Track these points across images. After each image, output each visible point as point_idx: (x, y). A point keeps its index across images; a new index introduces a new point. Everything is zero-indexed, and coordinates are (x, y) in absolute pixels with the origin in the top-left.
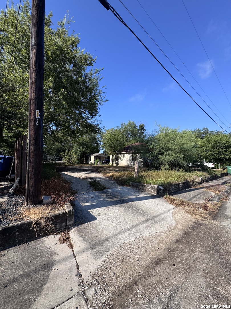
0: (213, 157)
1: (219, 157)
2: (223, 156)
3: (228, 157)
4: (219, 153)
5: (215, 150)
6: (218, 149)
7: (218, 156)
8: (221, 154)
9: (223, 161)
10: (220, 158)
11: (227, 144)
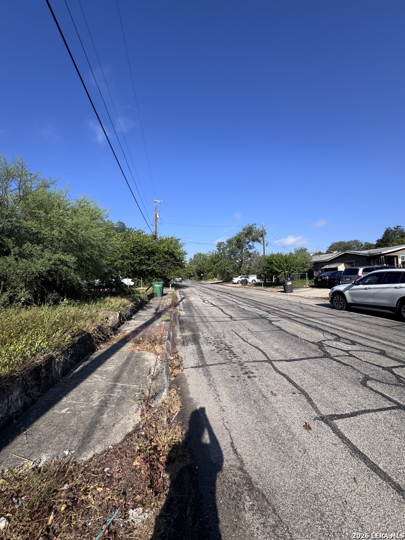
0: (132, 268)
1: (140, 269)
2: (144, 267)
3: (150, 268)
4: (141, 263)
5: (135, 257)
6: (139, 257)
7: (138, 267)
8: (143, 264)
9: (145, 275)
10: (142, 270)
11: (150, 249)
